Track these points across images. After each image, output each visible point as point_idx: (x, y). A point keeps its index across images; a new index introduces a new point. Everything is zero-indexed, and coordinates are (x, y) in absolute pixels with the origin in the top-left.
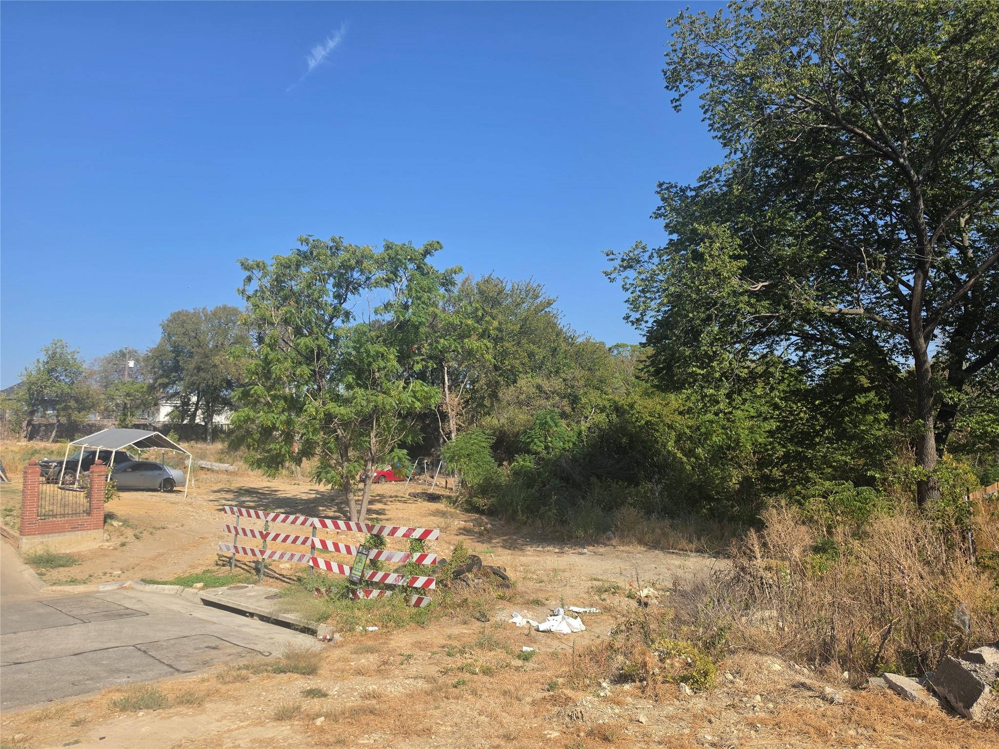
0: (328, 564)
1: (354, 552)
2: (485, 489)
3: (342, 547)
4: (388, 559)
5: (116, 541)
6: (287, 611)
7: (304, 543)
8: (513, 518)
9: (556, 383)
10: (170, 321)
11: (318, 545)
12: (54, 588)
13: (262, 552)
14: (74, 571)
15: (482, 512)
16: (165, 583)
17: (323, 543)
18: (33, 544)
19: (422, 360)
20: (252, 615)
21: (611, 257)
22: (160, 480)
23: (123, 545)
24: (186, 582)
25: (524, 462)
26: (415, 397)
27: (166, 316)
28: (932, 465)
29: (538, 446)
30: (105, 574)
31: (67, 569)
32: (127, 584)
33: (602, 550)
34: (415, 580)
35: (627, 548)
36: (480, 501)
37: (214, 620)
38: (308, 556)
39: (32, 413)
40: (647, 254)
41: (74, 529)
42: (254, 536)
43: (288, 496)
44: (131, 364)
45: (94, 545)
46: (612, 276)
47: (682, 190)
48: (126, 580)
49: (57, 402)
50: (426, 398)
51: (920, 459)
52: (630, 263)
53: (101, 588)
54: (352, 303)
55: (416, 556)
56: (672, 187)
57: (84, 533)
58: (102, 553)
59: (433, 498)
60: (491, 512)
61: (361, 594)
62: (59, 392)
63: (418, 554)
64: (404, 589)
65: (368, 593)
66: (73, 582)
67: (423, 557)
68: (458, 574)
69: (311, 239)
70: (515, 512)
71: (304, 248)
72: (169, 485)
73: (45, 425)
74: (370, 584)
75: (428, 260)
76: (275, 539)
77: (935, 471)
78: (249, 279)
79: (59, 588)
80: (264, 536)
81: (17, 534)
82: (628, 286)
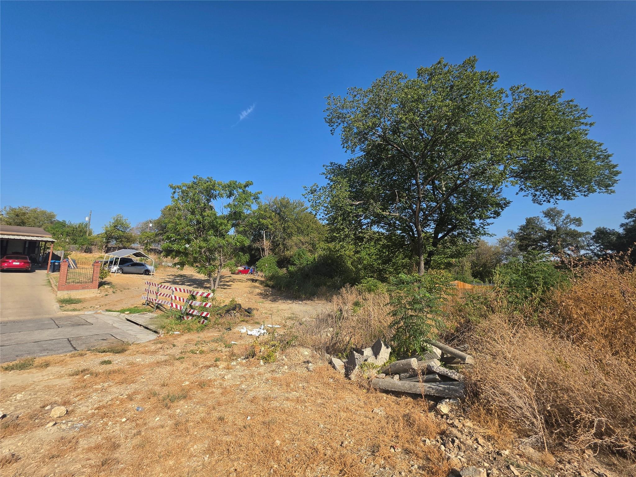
0: (176, 306)
1: (185, 301)
2: (271, 278)
3: (182, 299)
4: (195, 304)
5: (103, 293)
6: (151, 324)
7: (169, 297)
8: (280, 289)
9: (307, 239)
10: (165, 209)
11: (174, 298)
12: (64, 312)
13: (156, 300)
14: (78, 306)
15: (269, 286)
16: (114, 311)
17: (175, 297)
18: (64, 294)
19: (243, 227)
20: (141, 325)
21: (306, 189)
22: (143, 271)
23: (107, 295)
24: (123, 311)
25: (292, 268)
26: (238, 241)
27: (163, 207)
28: (422, 274)
29: (297, 262)
30: (91, 307)
31: (76, 305)
32: (99, 312)
33: (308, 302)
34: (203, 313)
35: (319, 302)
36: (271, 283)
37: (120, 327)
38: (170, 302)
39: (108, 242)
40: (319, 188)
41: (83, 288)
42: (153, 293)
43: (197, 278)
44: (151, 225)
45: (93, 295)
46: (305, 196)
47: (339, 166)
48: (99, 310)
49: (118, 239)
50: (242, 241)
51: (419, 271)
52: (313, 192)
53: (86, 313)
54: (213, 203)
55: (204, 303)
56: (335, 164)
57: (88, 290)
58: (96, 298)
59: (253, 280)
60: (273, 287)
61: (185, 318)
62: (118, 235)
63: (205, 303)
64: (198, 317)
65: (188, 318)
66: (74, 310)
67: (206, 304)
68: (228, 311)
69: (198, 177)
70: (281, 287)
71: (195, 181)
72: (147, 272)
73: (113, 248)
74: (188, 314)
75: (247, 188)
76: (160, 295)
77: (423, 276)
78: (174, 192)
79: (66, 312)
80: (157, 294)
81: (57, 290)
82: (310, 200)
